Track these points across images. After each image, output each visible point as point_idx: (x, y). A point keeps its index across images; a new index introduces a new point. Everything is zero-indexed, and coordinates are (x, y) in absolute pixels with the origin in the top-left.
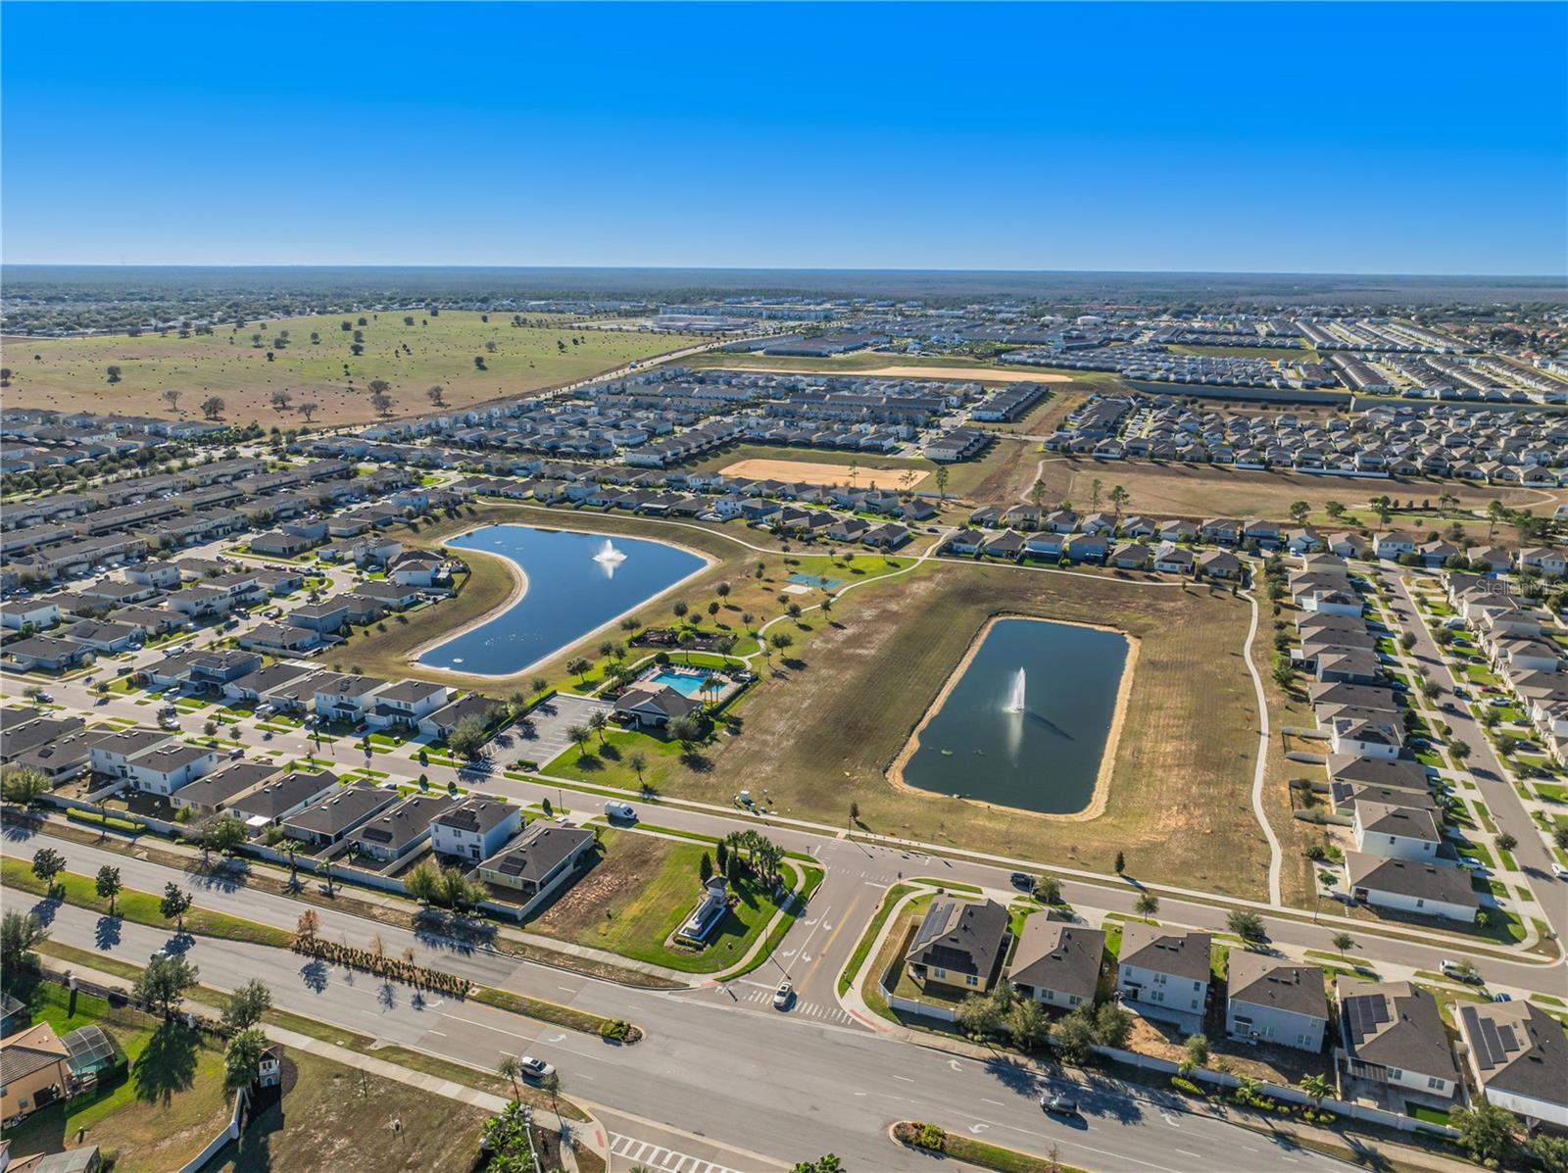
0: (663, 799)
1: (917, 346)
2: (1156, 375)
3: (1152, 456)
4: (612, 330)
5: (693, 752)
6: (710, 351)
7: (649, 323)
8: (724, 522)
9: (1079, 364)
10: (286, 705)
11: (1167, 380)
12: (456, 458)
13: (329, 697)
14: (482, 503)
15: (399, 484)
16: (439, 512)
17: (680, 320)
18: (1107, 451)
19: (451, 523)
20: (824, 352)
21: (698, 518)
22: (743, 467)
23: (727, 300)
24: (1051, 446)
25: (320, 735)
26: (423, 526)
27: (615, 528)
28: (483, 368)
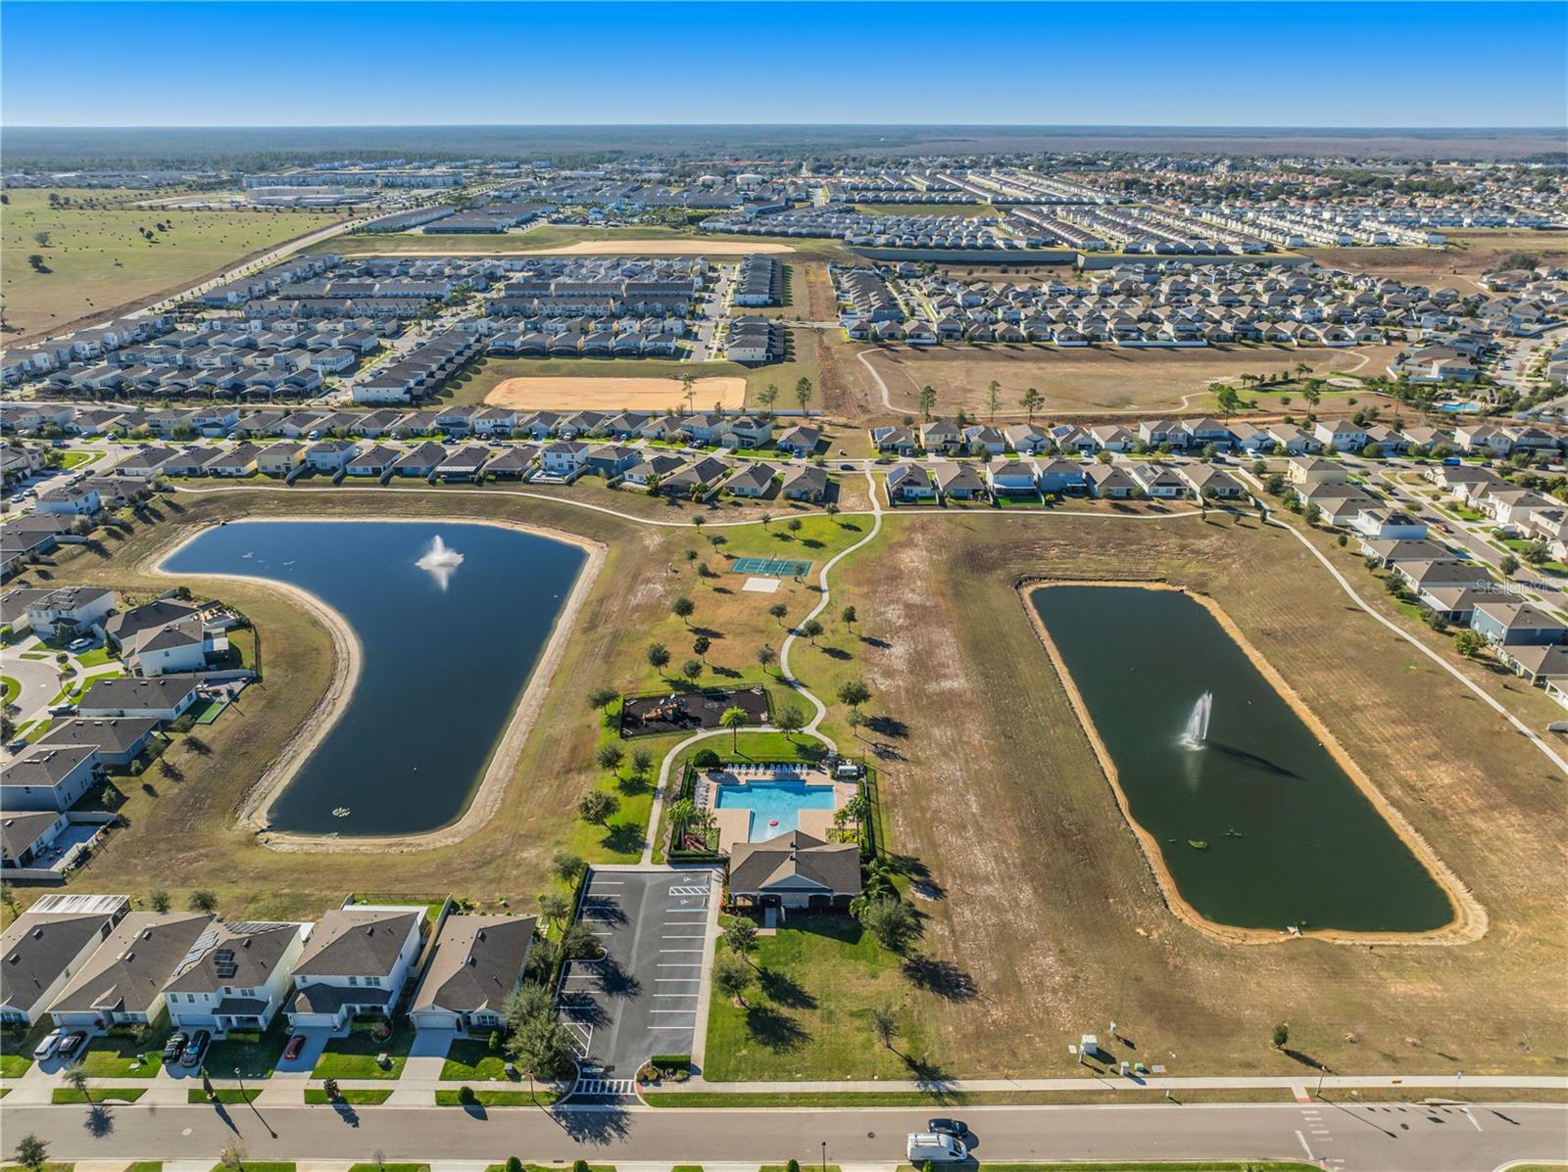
0: (965, 1086)
1: (599, 216)
2: (882, 239)
3: (971, 339)
4: (198, 209)
5: (913, 955)
6: (354, 232)
7: (240, 198)
8: (570, 483)
9: (791, 230)
10: (99, 1023)
11: (893, 245)
12: (100, 417)
13: (199, 996)
14: (186, 491)
15: (28, 472)
16: (125, 514)
17: (283, 193)
18: (919, 336)
19: (152, 533)
20: (499, 228)
21: (527, 481)
22: (510, 391)
23: (318, 166)
24: (858, 333)
25: (217, 1084)
26: (111, 544)
27: (412, 509)
28: (45, 270)
